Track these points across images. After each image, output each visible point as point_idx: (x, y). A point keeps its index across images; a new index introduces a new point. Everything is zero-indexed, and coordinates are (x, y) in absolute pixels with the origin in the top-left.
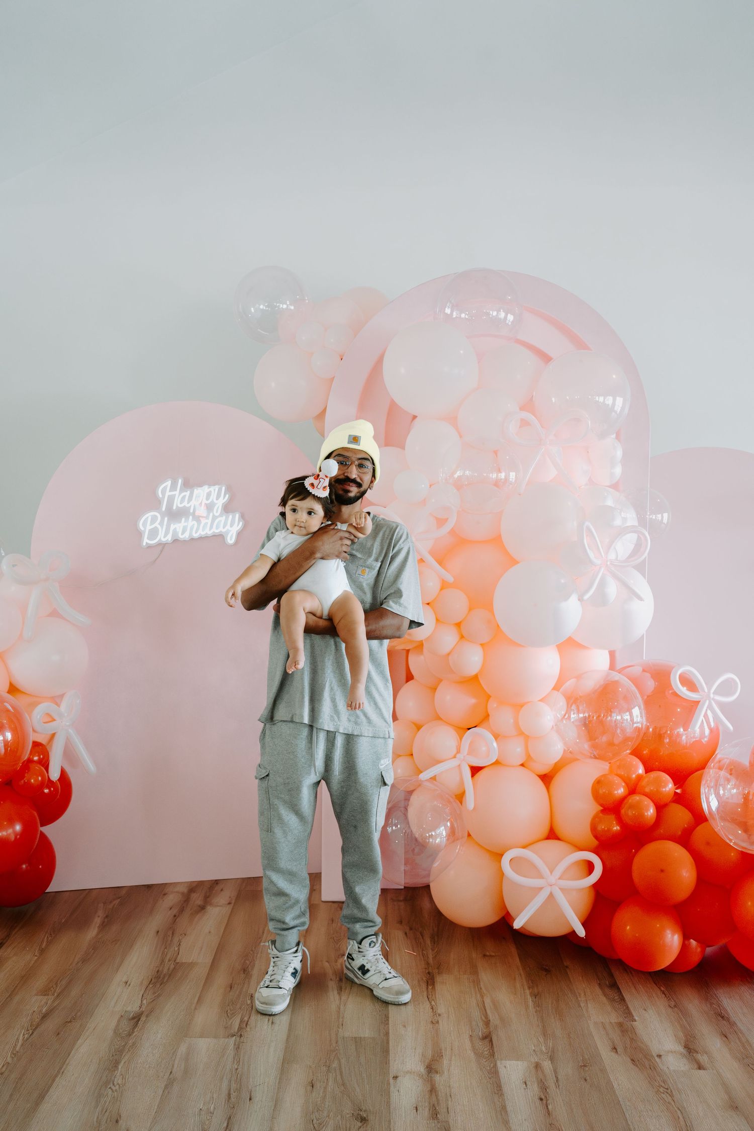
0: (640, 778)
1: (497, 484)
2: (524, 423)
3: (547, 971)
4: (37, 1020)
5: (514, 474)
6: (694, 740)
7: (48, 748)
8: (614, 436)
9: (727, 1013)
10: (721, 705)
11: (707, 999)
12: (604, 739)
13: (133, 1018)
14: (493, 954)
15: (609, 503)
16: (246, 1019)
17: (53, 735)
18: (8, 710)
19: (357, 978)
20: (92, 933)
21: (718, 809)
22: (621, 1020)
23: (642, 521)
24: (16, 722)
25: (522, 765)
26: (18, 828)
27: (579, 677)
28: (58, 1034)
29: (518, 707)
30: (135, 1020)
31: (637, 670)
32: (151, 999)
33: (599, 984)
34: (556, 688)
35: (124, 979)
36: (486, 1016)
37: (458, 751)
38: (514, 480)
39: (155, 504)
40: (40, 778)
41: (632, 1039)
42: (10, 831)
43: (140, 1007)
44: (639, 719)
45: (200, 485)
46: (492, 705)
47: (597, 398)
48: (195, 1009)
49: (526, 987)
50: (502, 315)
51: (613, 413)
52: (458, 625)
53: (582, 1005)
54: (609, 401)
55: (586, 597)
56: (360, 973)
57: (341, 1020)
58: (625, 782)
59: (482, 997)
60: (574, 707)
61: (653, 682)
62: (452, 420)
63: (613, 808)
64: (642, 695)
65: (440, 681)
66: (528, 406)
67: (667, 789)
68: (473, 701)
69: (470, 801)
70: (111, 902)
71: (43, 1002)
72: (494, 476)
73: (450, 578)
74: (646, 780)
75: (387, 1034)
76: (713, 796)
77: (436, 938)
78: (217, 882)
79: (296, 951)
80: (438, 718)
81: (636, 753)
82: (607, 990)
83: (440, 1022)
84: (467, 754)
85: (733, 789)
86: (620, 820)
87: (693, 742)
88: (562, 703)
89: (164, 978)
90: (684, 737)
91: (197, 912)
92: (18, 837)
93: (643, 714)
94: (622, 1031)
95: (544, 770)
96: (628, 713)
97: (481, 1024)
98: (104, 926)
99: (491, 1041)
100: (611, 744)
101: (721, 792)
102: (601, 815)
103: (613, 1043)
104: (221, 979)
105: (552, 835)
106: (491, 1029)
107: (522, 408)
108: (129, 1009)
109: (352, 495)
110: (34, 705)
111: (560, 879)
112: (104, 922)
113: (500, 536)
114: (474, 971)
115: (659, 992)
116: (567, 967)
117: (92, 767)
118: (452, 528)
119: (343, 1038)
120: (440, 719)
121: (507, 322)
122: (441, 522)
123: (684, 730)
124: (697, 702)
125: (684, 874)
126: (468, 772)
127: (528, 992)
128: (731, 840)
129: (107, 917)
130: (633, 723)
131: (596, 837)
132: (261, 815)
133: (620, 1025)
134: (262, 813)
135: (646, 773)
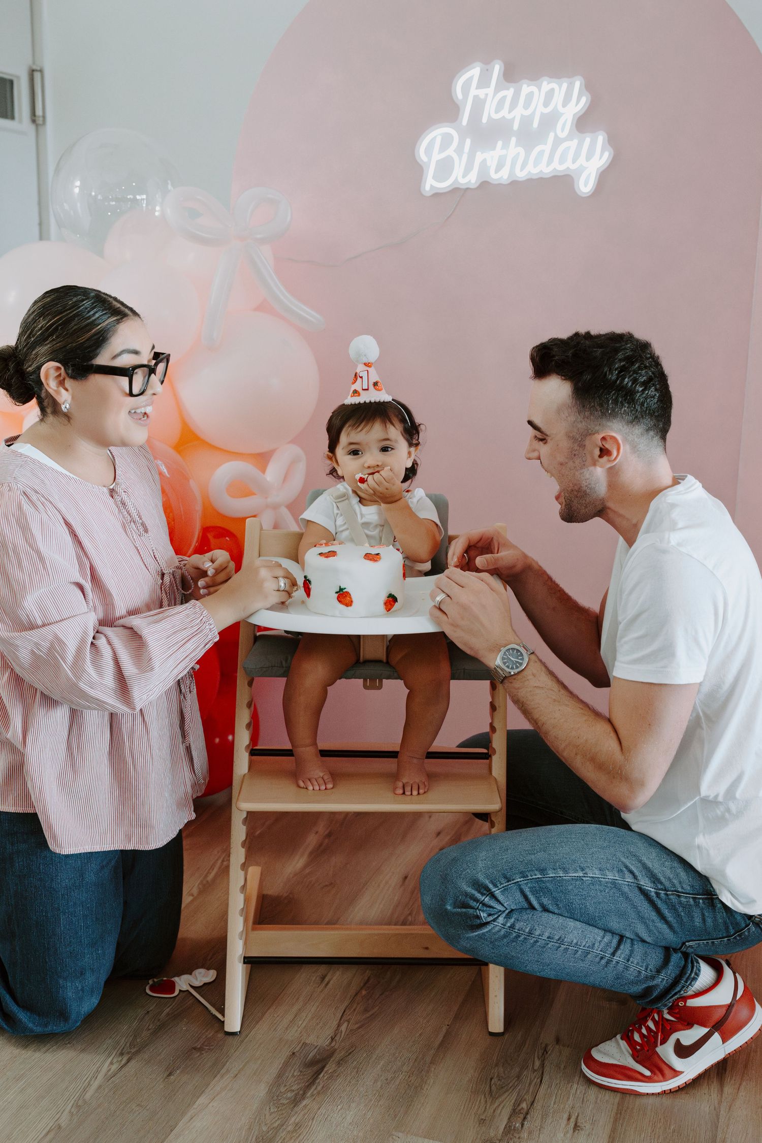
13: (313, 1060)
32: (357, 1023)
39: (448, 111)
43: (332, 1039)
45: (534, 76)
108: (311, 1040)
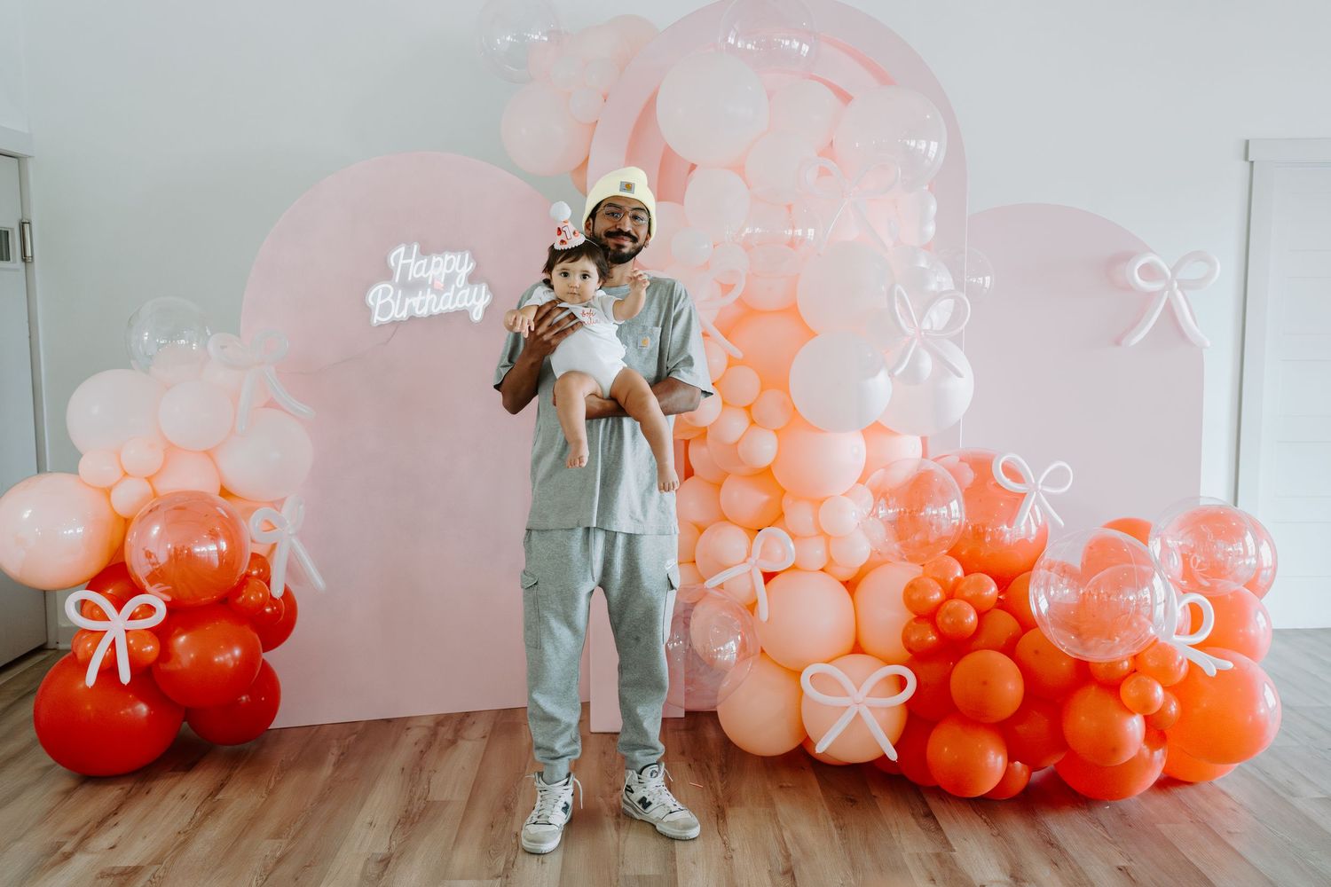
0: (958, 580)
1: (792, 243)
2: (824, 172)
3: (852, 801)
4: (271, 865)
5: (813, 230)
6: (1017, 539)
7: (268, 560)
8: (926, 188)
9: (1059, 842)
10: (1049, 497)
11: (1033, 826)
12: (918, 537)
13: (381, 861)
14: (790, 785)
15: (923, 264)
16: (512, 859)
17: (274, 546)
18: (222, 516)
19: (637, 812)
20: (326, 771)
21: (1048, 613)
22: (938, 851)
23: (959, 285)
24: (230, 529)
25: (822, 570)
26: (237, 652)
27: (887, 468)
28: (296, 879)
29: (818, 503)
30: (385, 863)
31: (954, 460)
32: (400, 841)
33: (913, 814)
34: (861, 481)
35: (368, 820)
36: (786, 850)
37: (749, 555)
38: (812, 239)
39: (387, 274)
40: (261, 595)
41: (951, 870)
42: (228, 656)
43: (389, 849)
44: (958, 515)
45: (440, 251)
46: (787, 502)
47: (908, 142)
48: (453, 849)
49: (830, 819)
50: (796, 45)
51: (926, 161)
52: (748, 408)
53: (894, 835)
54: (923, 146)
55: (898, 372)
56: (640, 806)
57: (621, 858)
58: (942, 586)
59: (781, 830)
60: (882, 501)
61: (972, 473)
62: (739, 169)
63: (929, 616)
64: (961, 489)
65: (726, 475)
66: (828, 150)
67: (990, 593)
68: (765, 498)
69: (764, 611)
70: (346, 739)
71: (275, 847)
72: (790, 232)
73: (738, 354)
74: (966, 583)
75: (675, 871)
76: (1043, 596)
77: (725, 769)
78: (467, 714)
79: (567, 783)
80: (724, 518)
81: (953, 553)
82: (923, 821)
83: (734, 856)
84: (761, 558)
85: (1066, 588)
86: (936, 630)
87: (1019, 541)
88: (868, 498)
89: (414, 818)
90: (1008, 536)
91: (448, 747)
92: (238, 663)
93: (963, 509)
94: (940, 862)
95: (847, 574)
96: (945, 507)
97: (780, 859)
98: (338, 765)
99: (793, 876)
100: (925, 544)
101: (1052, 593)
102: (914, 624)
103: (930, 873)
104: (480, 817)
105: (857, 649)
106: (793, 863)
107: (821, 154)
108: (377, 851)
109: (625, 251)
110: (251, 511)
111: (868, 696)
112: (339, 760)
113: (795, 305)
114: (770, 803)
115: (980, 820)
116: (875, 797)
117: (319, 582)
118: (740, 296)
119: (625, 876)
120: (727, 520)
121: (802, 53)
122: (727, 289)
123: (1008, 527)
124: (1023, 495)
125: (1010, 687)
126: (761, 579)
127: (832, 824)
128: (1063, 646)
129: (342, 754)
130: (951, 519)
131: (910, 650)
132: (528, 630)
133: (938, 855)
134: (528, 628)
135: (966, 575)
